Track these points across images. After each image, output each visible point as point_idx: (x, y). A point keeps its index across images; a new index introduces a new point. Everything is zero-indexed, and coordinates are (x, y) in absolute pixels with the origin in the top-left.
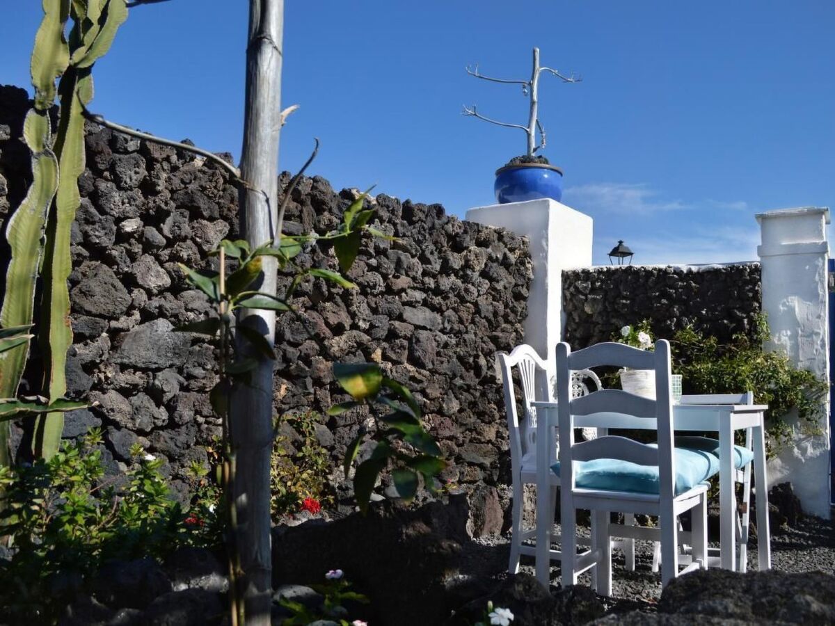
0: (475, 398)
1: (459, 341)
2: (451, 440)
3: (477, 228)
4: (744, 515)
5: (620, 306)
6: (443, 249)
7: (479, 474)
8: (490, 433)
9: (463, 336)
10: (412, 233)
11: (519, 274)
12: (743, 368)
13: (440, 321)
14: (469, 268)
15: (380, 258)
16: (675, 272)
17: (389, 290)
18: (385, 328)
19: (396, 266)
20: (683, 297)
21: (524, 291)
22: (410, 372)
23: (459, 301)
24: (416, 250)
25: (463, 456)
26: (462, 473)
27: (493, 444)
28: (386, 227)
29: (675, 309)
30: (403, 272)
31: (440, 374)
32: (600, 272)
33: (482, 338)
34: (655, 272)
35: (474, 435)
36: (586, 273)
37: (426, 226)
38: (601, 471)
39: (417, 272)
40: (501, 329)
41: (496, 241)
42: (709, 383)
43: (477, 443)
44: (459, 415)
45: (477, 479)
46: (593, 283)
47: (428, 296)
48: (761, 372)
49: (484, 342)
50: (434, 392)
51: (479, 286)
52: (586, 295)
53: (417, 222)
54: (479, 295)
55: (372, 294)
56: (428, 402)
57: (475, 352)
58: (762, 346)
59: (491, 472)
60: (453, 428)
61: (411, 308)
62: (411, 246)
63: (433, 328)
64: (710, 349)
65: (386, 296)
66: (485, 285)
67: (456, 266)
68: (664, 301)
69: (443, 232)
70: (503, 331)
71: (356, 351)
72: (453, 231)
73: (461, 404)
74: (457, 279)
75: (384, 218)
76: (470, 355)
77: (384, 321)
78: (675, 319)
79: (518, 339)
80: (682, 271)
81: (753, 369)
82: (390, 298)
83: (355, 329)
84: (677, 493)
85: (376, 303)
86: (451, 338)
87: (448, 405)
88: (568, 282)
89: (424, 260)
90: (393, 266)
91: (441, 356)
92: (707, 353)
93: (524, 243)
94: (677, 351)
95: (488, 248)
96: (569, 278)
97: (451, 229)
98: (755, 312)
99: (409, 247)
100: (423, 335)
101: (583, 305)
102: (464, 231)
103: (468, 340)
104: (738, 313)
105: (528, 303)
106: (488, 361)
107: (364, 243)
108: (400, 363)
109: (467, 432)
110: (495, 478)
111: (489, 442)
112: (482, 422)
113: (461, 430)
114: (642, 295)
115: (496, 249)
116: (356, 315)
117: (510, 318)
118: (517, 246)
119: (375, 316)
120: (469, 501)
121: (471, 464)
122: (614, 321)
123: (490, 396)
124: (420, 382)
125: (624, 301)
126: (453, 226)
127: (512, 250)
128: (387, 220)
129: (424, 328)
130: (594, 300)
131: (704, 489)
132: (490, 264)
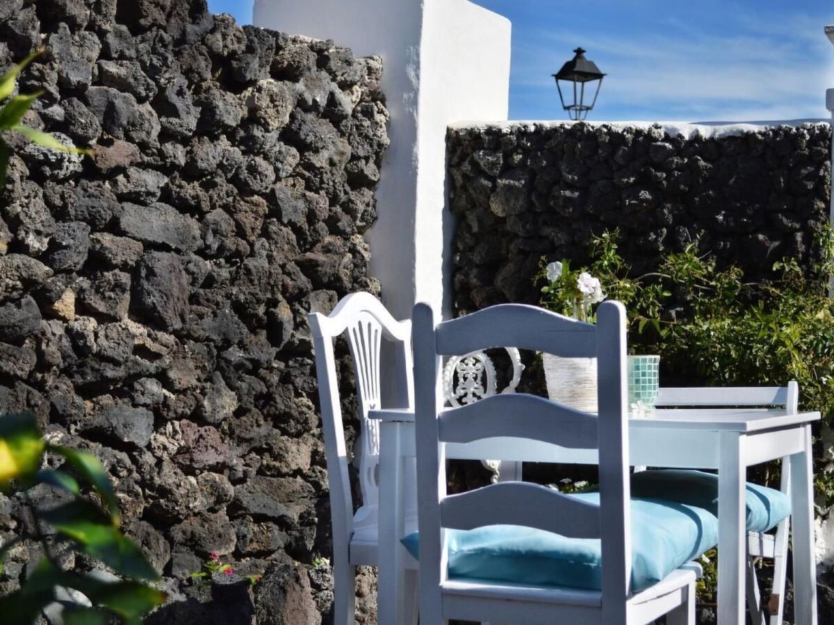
0: (268, 387)
1: (237, 272)
2: (220, 471)
3: (274, 40)
4: (772, 618)
5: (561, 202)
6: (204, 85)
7: (278, 537)
8: (299, 455)
9: (246, 261)
10: (137, 51)
11: (360, 135)
12: (788, 331)
13: (197, 233)
14: (259, 123)
15: (70, 103)
16: (667, 138)
17: (90, 170)
18: (81, 248)
19: (105, 120)
20: (682, 187)
21: (370, 170)
22: (134, 336)
23: (236, 191)
24: (148, 89)
25: (245, 504)
26: (241, 537)
27: (305, 477)
28: (83, 38)
29: (666, 211)
30: (121, 134)
31: (197, 340)
32: (522, 133)
33: (283, 266)
34: (628, 136)
35: (267, 460)
36: (494, 134)
37: (166, 37)
38: (496, 548)
39: (148, 133)
40: (323, 247)
41: (314, 69)
42: (725, 358)
43: (272, 476)
44: (235, 422)
45: (272, 547)
46: (507, 156)
47: (173, 180)
48: (824, 338)
49: (289, 274)
50: (184, 376)
51: (277, 160)
52: (493, 179)
53: (150, 28)
54: (278, 179)
55: (54, 178)
56: (173, 396)
57: (269, 296)
58: (829, 286)
59: (301, 532)
60: (224, 448)
61: (136, 206)
62: (136, 79)
63: (183, 247)
64: (728, 293)
65: (84, 182)
66: (290, 159)
67: (231, 121)
68: (645, 194)
69: (204, 49)
70: (327, 250)
71: (22, 296)
72: (225, 46)
73: (240, 400)
74: (233, 145)
75: (79, 21)
76: (259, 302)
77: (79, 234)
78: (665, 230)
79: (356, 266)
80: (680, 136)
81: (809, 332)
82: (92, 186)
83: (20, 252)
84: (635, 590)
85: (62, 197)
86: (219, 266)
87: (213, 403)
88: (459, 152)
89: (164, 107)
90: (97, 121)
91: (199, 304)
92: (723, 300)
93: (370, 70)
94: (666, 294)
95: (297, 81)
96: (461, 145)
97: (221, 44)
98: (817, 220)
99: (131, 80)
100: (162, 261)
101: (489, 198)
102: (247, 47)
103: (254, 271)
104: (785, 220)
105: (378, 195)
106: (295, 312)
107: (36, 73)
108: (115, 319)
109: (253, 455)
110: (310, 545)
111: (298, 472)
112: (283, 434)
113: (240, 451)
114: (601, 183)
115: (313, 84)
116: (21, 223)
117: (340, 224)
118: (357, 78)
119: (60, 224)
120: (252, 597)
121: (259, 518)
122: (547, 231)
123: (299, 381)
124: (156, 356)
125: (568, 193)
126: (224, 36)
127: (346, 86)
128: (85, 24)
129: (164, 247)
130: (509, 188)
131: (689, 578)
132: (300, 115)
